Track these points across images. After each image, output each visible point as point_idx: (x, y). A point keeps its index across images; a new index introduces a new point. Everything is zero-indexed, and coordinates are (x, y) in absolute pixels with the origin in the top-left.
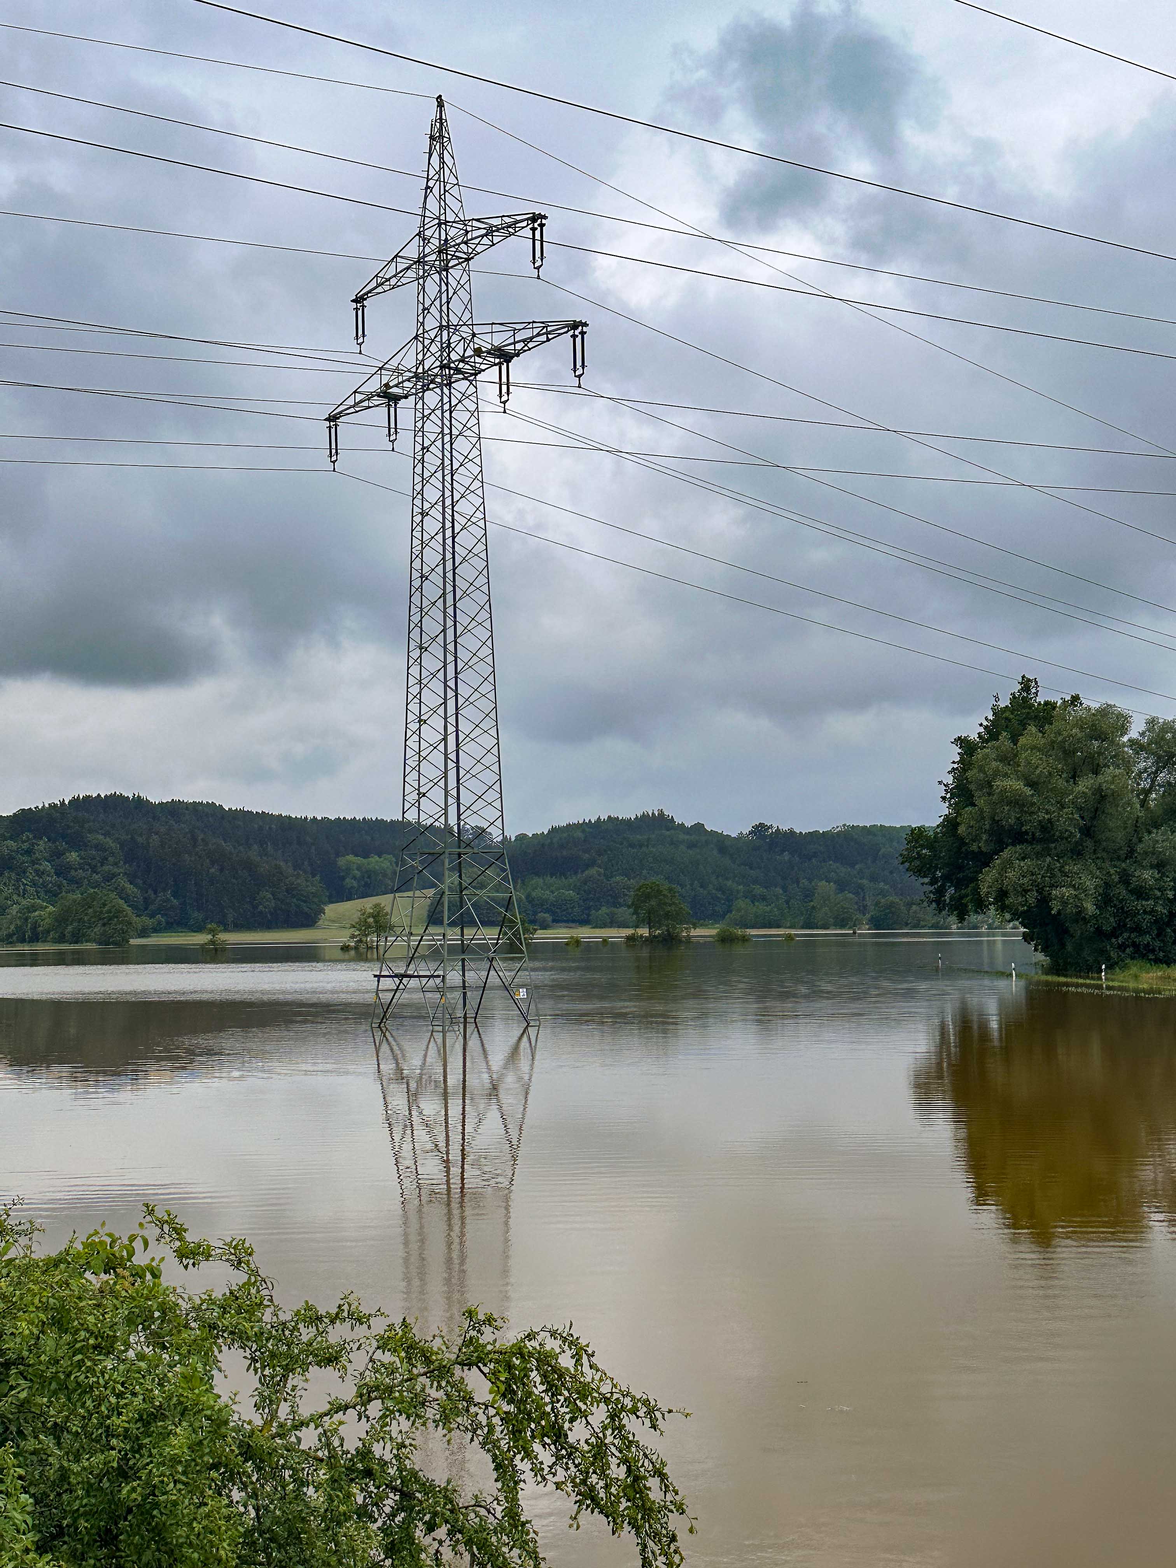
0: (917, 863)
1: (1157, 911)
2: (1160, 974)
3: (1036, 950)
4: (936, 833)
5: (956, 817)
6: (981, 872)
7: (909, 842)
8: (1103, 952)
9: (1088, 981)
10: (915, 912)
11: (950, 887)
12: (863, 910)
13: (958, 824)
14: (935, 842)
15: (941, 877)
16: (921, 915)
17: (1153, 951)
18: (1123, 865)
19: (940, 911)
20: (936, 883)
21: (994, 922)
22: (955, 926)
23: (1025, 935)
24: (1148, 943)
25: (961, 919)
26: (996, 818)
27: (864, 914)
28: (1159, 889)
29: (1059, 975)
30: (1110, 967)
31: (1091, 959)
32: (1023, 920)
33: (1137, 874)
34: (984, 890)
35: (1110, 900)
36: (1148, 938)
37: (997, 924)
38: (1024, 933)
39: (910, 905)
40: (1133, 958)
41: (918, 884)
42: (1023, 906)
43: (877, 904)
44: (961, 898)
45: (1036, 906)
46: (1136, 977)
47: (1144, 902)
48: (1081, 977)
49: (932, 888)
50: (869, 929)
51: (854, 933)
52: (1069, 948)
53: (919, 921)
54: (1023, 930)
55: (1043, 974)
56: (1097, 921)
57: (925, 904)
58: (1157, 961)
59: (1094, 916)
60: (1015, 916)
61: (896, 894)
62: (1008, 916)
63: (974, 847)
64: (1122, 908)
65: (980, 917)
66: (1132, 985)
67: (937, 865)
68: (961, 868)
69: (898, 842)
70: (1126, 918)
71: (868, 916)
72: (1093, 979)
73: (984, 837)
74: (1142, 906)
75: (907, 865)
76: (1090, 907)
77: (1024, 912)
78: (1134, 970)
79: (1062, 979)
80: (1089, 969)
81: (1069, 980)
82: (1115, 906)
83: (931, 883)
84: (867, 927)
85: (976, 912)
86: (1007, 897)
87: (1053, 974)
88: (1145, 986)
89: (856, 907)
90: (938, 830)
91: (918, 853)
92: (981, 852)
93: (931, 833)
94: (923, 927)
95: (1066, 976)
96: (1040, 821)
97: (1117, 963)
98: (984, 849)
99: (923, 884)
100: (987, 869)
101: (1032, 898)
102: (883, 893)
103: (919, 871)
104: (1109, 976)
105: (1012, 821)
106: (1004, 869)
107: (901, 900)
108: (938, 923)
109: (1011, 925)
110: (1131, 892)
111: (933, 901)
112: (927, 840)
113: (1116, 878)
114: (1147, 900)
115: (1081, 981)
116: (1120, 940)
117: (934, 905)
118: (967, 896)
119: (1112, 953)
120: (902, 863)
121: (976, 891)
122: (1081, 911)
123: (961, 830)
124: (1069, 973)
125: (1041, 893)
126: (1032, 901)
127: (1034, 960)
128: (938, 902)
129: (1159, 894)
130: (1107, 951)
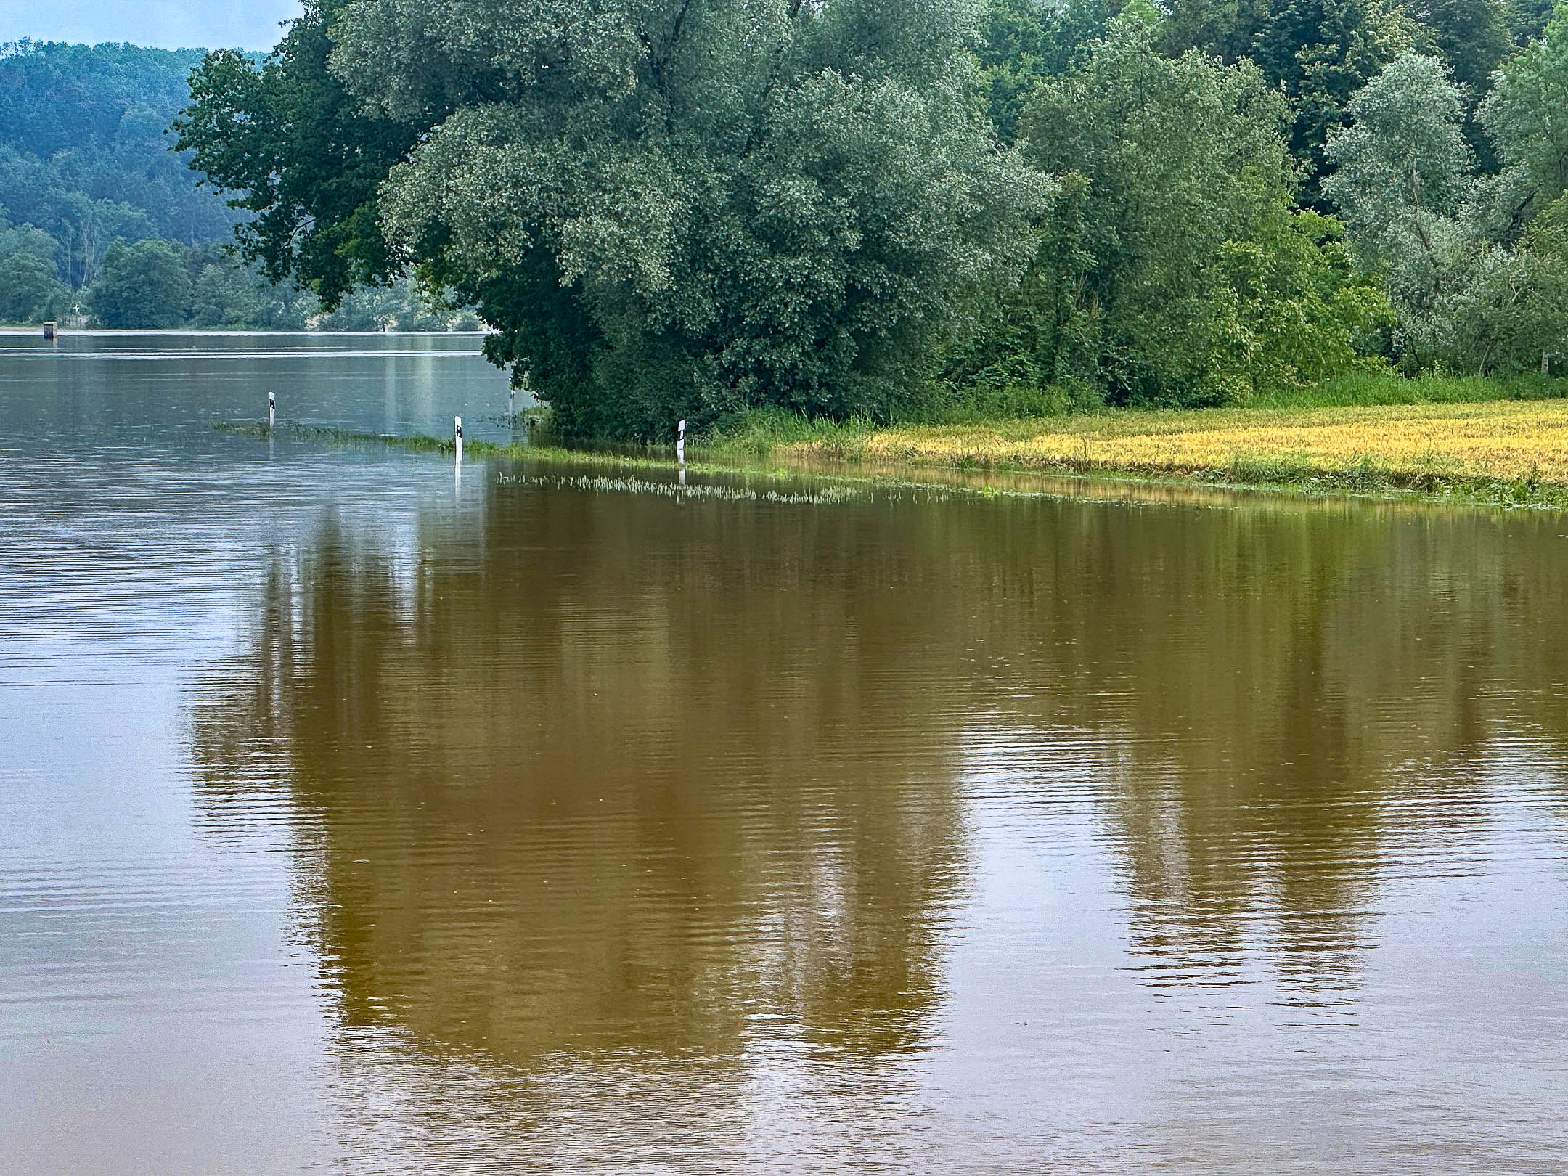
0: (219, 147)
1: (818, 282)
2: (818, 444)
3: (517, 383)
4: (271, 69)
5: (325, 27)
6: (386, 177)
7: (198, 91)
8: (680, 387)
9: (642, 463)
10: (212, 282)
11: (301, 213)
12: (75, 274)
13: (329, 47)
14: (268, 91)
15: (280, 187)
16: (226, 290)
17: (805, 386)
18: (740, 165)
19: (276, 277)
20: (269, 200)
21: (414, 311)
22: (314, 321)
23: (491, 347)
24: (794, 365)
25: (330, 301)
26: (429, 33)
27: (76, 286)
28: (825, 228)
29: (571, 448)
30: (699, 427)
31: (652, 408)
32: (488, 303)
33: (772, 189)
34: (390, 224)
35: (706, 255)
36: (794, 353)
37: (421, 316)
38: (489, 339)
39: (197, 264)
40: (755, 404)
41: (221, 206)
42: (488, 267)
43: (112, 258)
44: (332, 243)
45: (522, 268)
46: (761, 451)
47: (786, 261)
48: (626, 453)
49: (254, 216)
50: (88, 327)
51: (49, 336)
52: (600, 376)
53: (222, 306)
54: (486, 330)
55: (531, 444)
56: (671, 306)
57: (237, 257)
58: (815, 410)
59: (666, 296)
60: (469, 292)
61: (164, 235)
62: (450, 294)
63: (369, 108)
64: (734, 275)
65: (381, 298)
66: (749, 471)
67: (270, 155)
68: (333, 164)
69: (171, 92)
70: (741, 301)
71: (85, 291)
72: (655, 455)
73: (395, 82)
74: (783, 270)
75: (192, 151)
76: (656, 273)
77: (492, 283)
78: (757, 434)
79: (580, 458)
80: (648, 432)
81: (596, 460)
82: (717, 269)
83: (256, 204)
84: (84, 320)
85: (369, 281)
86: (450, 242)
87: (557, 443)
88: (782, 475)
89: (55, 266)
90: (277, 62)
91: (221, 122)
92: (386, 123)
93: (258, 68)
94: (231, 322)
95: (589, 449)
96: (538, 44)
97: (714, 417)
98: (393, 115)
99: (232, 204)
100: (400, 167)
101: (512, 248)
102: (129, 231)
103: (223, 169)
104: (693, 449)
105: (468, 41)
106: (445, 168)
107: (176, 249)
108: (271, 312)
109: (458, 320)
110: (759, 234)
111: (258, 250)
112: (245, 87)
113: (721, 198)
114: (795, 255)
115: (624, 462)
116: (726, 357)
117: (261, 260)
118: (348, 237)
119: (704, 389)
120: (181, 147)
121: (371, 227)
122: (634, 278)
123: (337, 62)
124: (599, 440)
125: (535, 232)
126: (513, 254)
127: (511, 410)
128: (271, 253)
129: (823, 239)
130: (691, 384)
